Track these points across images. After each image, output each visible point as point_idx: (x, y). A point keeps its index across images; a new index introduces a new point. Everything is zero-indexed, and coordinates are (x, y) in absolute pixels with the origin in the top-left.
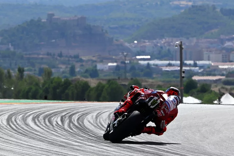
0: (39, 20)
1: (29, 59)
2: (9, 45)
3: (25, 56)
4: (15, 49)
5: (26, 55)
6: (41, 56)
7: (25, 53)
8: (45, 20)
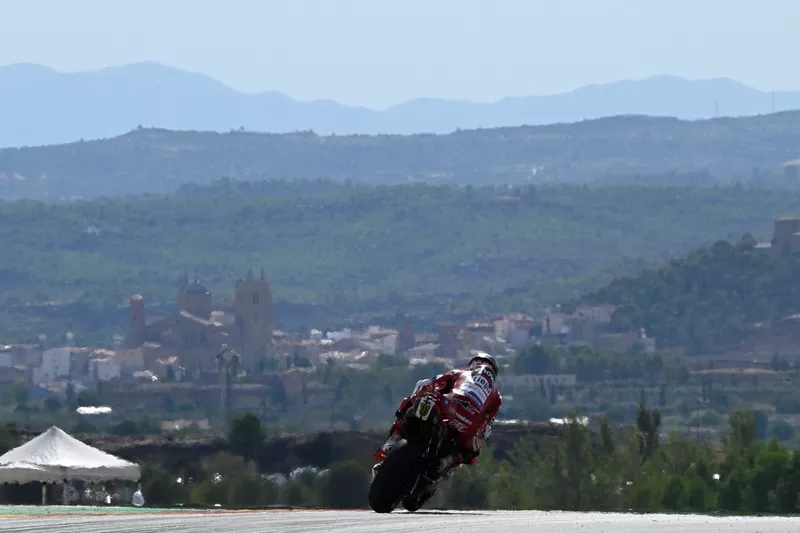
0: (748, 245)
1: (707, 381)
2: (640, 333)
3: (693, 372)
4: (658, 345)
5: (699, 367)
6: (751, 371)
7: (693, 360)
8: (769, 245)
